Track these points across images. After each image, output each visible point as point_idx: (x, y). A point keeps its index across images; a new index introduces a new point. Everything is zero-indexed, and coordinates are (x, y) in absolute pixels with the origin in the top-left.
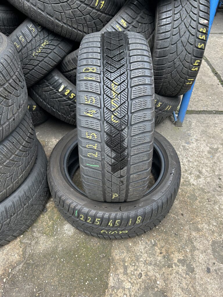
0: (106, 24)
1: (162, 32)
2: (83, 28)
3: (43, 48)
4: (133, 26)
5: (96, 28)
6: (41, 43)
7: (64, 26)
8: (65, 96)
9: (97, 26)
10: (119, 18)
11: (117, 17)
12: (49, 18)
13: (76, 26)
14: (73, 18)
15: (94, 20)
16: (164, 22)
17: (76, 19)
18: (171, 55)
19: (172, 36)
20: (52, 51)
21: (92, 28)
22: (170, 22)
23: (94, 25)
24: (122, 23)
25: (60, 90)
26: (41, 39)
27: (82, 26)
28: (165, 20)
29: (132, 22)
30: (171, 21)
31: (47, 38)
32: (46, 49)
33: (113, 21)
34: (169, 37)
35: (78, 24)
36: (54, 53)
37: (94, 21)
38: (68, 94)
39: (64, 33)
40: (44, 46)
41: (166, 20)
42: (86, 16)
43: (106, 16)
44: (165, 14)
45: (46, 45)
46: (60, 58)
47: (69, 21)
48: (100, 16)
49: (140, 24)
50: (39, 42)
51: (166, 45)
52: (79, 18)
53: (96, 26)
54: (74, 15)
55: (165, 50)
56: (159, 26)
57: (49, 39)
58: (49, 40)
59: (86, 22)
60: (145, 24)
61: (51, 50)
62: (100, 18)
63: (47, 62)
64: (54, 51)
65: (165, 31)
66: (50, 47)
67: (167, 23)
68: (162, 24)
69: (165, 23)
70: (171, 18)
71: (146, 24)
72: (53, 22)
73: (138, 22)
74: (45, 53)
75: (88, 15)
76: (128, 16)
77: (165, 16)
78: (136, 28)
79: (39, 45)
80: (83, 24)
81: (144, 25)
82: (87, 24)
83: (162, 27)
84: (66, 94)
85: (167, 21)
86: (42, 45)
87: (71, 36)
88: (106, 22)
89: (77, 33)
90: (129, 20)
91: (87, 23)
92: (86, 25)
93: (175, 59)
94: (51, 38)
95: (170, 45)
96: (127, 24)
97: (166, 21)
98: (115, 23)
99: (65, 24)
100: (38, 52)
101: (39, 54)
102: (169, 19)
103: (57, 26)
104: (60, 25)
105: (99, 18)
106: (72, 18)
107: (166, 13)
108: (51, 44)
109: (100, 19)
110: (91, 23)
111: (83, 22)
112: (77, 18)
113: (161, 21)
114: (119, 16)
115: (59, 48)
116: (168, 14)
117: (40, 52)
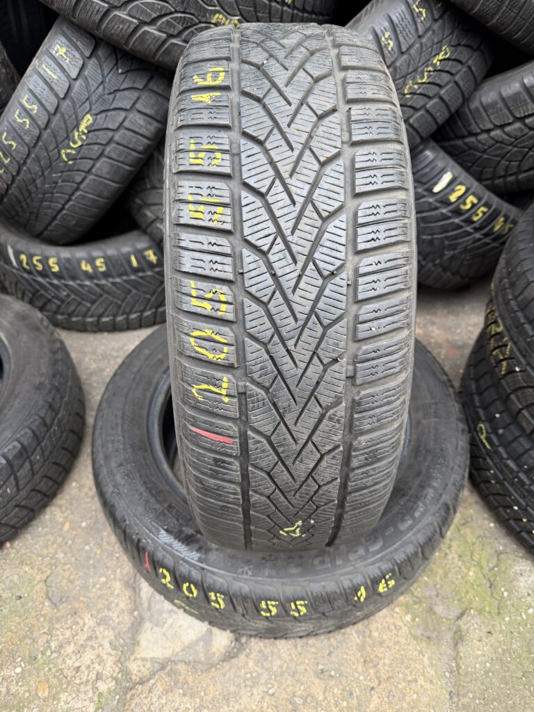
3: (434, 71)
6: (433, 54)
8: (446, 203)
20: (453, 78)
25: (437, 189)
26: (436, 40)
31: (448, 38)
32: (441, 74)
36: (454, 85)
38: (459, 198)
40: (438, 64)
45: (444, 59)
46: (461, 100)
50: (430, 50)
57: (453, 43)
61: (449, 77)
63: (433, 111)
66: (451, 66)
74: (435, 84)
79: (427, 62)
84: (453, 198)
86: (435, 61)
94: (456, 39)
100: (420, 81)
101: (419, 88)
108: (453, 56)
117: (424, 81)
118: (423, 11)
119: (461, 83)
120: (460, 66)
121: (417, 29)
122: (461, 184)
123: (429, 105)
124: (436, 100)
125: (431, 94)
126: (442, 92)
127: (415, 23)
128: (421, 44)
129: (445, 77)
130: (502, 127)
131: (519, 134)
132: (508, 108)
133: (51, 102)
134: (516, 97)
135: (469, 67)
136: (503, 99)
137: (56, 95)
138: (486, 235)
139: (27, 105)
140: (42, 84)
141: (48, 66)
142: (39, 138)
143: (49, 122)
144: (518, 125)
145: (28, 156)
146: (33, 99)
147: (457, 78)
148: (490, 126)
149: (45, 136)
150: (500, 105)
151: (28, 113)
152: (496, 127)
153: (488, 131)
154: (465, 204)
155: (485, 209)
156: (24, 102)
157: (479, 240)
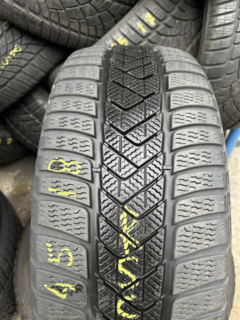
0: (120, 19)
1: (215, 37)
2: (80, 27)
3: (12, 59)
4: (166, 24)
5: (103, 26)
6: (9, 49)
7: (45, 22)
9: (104, 24)
10: (143, 10)
11: (140, 9)
12: (18, 9)
13: (66, 23)
14: (61, 10)
15: (98, 12)
16: (221, 20)
17: (66, 11)
18: (228, 76)
19: (233, 46)
20: (29, 62)
21: (95, 26)
22: (231, 21)
23: (99, 22)
24: (147, 19)
26: (9, 42)
27: (77, 23)
28: (222, 17)
29: (165, 18)
30: (233, 19)
31: (20, 41)
32: (18, 60)
33: (132, 16)
34: (227, 46)
35: (71, 20)
36: (32, 66)
37: (99, 14)
39: (46, 34)
40: (14, 55)
41: (226, 17)
42: (84, 6)
43: (119, 7)
44: (223, 6)
45: (18, 52)
46: (43, 74)
47: (53, 14)
48: (110, 7)
49: (178, 21)
50: (5, 47)
51: (221, 60)
52: (72, 10)
53: (102, 22)
54: (62, 3)
55: (219, 68)
56: (211, 26)
57: (23, 43)
58: (24, 45)
59: (85, 16)
60: (185, 20)
61: (26, 62)
62: (109, 9)
63: (21, 80)
64: (33, 62)
65: (221, 36)
66: (25, 55)
67: (227, 22)
68: (218, 24)
69: (223, 22)
70: (235, 14)
71: (188, 20)
72: (24, 17)
73: (175, 18)
74: (16, 65)
75: (88, 5)
76: (158, 8)
77: (223, 9)
78: (171, 27)
79: (6, 54)
80: (78, 20)
81: (184, 23)
82: (86, 20)
83: (217, 29)
85: (226, 19)
86: (11, 53)
87: (58, 39)
88: (120, 16)
89: (70, 35)
90: (160, 13)
91: (87, 18)
92: (84, 20)
93: (233, 83)
94: (25, 41)
95: (229, 60)
96: (157, 21)
97: (224, 19)
98: (134, 18)
99: (46, 18)
100: (4, 64)
101: (5, 68)
102: (230, 15)
103: (33, 22)
104: (38, 21)
105: (107, 10)
106: (59, 10)
107: (226, 5)
108: (26, 50)
109: (109, 11)
110: (94, 18)
111: (78, 16)
112: (67, 9)
113: (215, 18)
114: (143, 6)
115: (41, 58)
116: (229, 7)
123: (17, 77)
124: (21, 74)
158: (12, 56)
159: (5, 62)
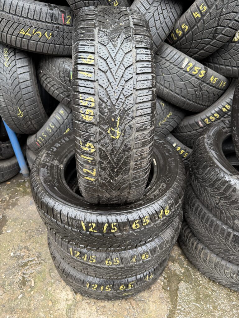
26: (168, 111)
38: (179, 150)
45: (170, 115)
46: (177, 125)
50: (166, 113)
58: (173, 112)
66: (173, 116)
74: (168, 122)
79: (166, 116)
86: (168, 116)
101: (164, 123)
118: (164, 104)
119: (176, 121)
120: (175, 116)
121: (162, 109)
122: (179, 147)
123: (167, 127)
124: (169, 126)
125: (167, 124)
126: (170, 123)
127: (161, 107)
128: (163, 112)
129: (171, 120)
130: (190, 131)
131: (195, 134)
132: (191, 127)
133: (58, 125)
134: (193, 124)
135: (179, 116)
136: (190, 125)
137: (60, 123)
138: (189, 161)
139: (51, 126)
140: (56, 121)
141: (58, 116)
142: (53, 135)
143: (57, 130)
144: (195, 131)
145: (49, 139)
146: (53, 125)
147: (175, 119)
148: (186, 131)
149: (55, 134)
150: (189, 126)
151: (51, 128)
152: (188, 132)
153: (186, 132)
154: (181, 152)
155: (187, 154)
156: (50, 125)
157: (187, 162)
158: (168, 117)
159: (164, 120)
